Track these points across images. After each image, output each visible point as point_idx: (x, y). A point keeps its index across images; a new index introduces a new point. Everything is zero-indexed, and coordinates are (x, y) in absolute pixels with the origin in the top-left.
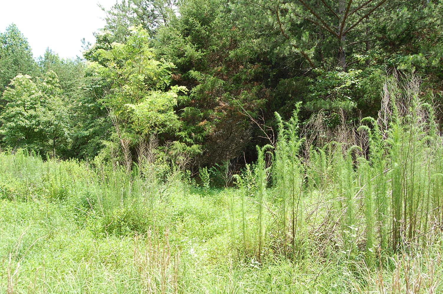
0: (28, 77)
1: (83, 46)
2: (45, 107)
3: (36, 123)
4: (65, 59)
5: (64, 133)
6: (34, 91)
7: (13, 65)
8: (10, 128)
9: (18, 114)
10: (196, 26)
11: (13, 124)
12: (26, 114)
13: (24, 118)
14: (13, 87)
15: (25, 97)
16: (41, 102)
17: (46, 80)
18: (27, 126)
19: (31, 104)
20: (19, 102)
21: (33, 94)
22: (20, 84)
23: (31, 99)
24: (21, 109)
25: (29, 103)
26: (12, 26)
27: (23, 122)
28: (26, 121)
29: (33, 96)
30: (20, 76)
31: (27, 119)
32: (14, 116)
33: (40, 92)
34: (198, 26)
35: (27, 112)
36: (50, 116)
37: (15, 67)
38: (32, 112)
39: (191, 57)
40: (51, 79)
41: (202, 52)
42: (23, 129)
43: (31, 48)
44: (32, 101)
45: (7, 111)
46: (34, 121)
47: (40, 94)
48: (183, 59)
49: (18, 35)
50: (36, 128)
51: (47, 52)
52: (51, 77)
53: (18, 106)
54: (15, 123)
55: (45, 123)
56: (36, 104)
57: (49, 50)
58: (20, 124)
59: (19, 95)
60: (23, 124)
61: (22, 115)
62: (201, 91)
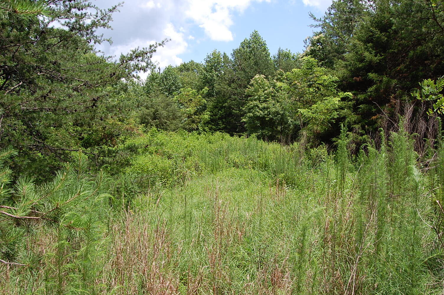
0: (263, 76)
1: (305, 45)
2: (274, 100)
3: (267, 113)
4: (296, 54)
5: (288, 121)
6: (267, 88)
7: (254, 66)
8: (249, 118)
9: (255, 106)
10: (376, 34)
11: (251, 114)
12: (260, 106)
13: (259, 109)
14: (252, 85)
15: (261, 92)
16: (272, 96)
17: (276, 78)
18: (261, 116)
19: (265, 98)
20: (256, 97)
21: (266, 90)
22: (257, 82)
23: (265, 94)
24: (257, 102)
25: (263, 97)
26: (254, 33)
27: (258, 112)
28: (261, 111)
29: (266, 92)
30: (257, 76)
31: (261, 110)
32: (252, 108)
33: (271, 88)
34: (378, 33)
35: (262, 105)
36: (278, 108)
37: (255, 67)
38: (264, 105)
39: (371, 61)
40: (279, 76)
41: (381, 56)
42: (258, 118)
43: (268, 49)
44: (265, 96)
45: (248, 104)
46: (266, 112)
47: (271, 89)
48: (364, 64)
49: (258, 39)
50: (267, 117)
51: (279, 52)
52: (279, 75)
53: (255, 100)
54: (253, 113)
55: (274, 113)
56: (268, 98)
57: (281, 50)
58: (256, 115)
59: (256, 91)
60: (258, 114)
61: (258, 107)
62: (377, 90)
